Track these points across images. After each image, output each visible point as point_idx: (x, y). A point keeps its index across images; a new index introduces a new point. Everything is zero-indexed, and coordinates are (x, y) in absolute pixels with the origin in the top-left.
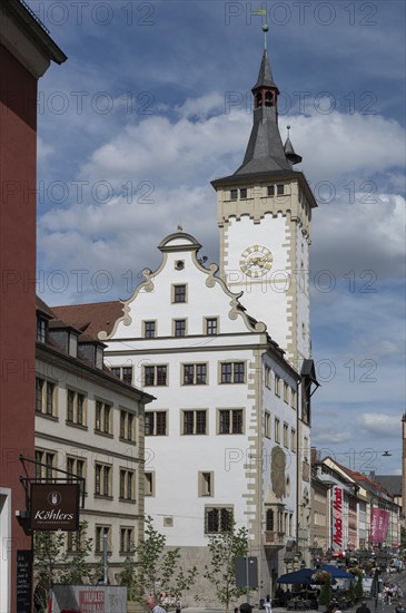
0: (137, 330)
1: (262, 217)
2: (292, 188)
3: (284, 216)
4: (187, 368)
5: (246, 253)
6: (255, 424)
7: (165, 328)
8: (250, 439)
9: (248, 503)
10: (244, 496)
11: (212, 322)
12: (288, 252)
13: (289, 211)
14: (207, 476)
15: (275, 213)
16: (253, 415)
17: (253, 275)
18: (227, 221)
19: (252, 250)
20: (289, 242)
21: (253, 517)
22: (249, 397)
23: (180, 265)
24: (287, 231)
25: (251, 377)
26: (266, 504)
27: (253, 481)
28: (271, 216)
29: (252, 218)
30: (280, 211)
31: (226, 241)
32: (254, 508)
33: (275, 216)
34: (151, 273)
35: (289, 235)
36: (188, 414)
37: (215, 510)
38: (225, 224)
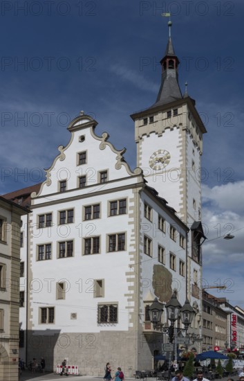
0: (55, 187)
1: (163, 132)
2: (183, 110)
3: (178, 128)
4: (87, 208)
5: (153, 156)
6: (134, 242)
7: (72, 183)
8: (130, 253)
9: (129, 300)
10: (126, 295)
11: (104, 174)
12: (181, 151)
13: (181, 124)
14: (100, 283)
15: (171, 127)
16: (132, 236)
17: (157, 169)
18: (141, 139)
19: (157, 153)
20: (181, 144)
21: (132, 310)
22: (130, 223)
23: (83, 138)
24: (180, 137)
25: (130, 209)
26: (145, 302)
27: (132, 284)
28: (169, 130)
29: (157, 133)
30: (175, 126)
31: (140, 151)
32: (133, 304)
33: (172, 130)
34: (64, 148)
35: (181, 139)
36: (87, 240)
37: (105, 307)
38: (140, 141)
